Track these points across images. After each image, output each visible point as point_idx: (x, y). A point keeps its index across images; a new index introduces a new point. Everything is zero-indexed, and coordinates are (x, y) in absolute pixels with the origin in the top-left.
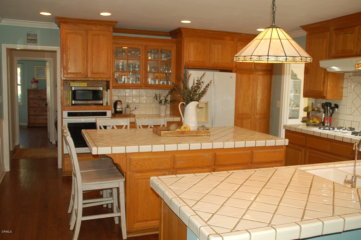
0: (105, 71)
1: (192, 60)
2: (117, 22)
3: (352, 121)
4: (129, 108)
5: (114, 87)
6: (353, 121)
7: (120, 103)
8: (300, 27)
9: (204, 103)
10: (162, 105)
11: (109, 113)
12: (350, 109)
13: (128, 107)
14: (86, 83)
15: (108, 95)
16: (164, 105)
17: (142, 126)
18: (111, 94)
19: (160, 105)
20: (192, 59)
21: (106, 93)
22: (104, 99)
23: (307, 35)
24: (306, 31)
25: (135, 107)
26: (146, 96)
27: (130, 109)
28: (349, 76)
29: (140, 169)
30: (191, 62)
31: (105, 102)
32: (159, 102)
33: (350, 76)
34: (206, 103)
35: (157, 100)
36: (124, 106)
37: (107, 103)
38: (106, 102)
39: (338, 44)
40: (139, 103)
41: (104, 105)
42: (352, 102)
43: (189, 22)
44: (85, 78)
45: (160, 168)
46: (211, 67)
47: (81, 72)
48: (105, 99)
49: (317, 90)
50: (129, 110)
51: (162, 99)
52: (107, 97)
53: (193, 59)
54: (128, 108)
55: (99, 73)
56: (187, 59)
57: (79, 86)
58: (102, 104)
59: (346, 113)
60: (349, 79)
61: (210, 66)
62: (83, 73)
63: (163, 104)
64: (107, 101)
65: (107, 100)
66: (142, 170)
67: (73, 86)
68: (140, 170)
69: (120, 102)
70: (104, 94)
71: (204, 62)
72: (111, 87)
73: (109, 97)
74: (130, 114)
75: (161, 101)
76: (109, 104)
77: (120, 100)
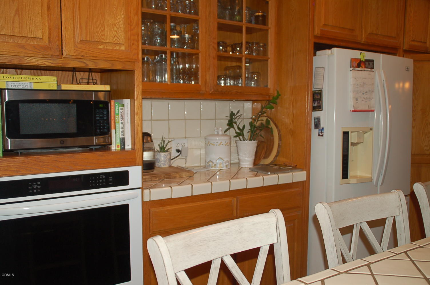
1: (331, 24)
4: (166, 151)
7: (149, 140)
10: (244, 140)
13: (163, 149)
14: (55, 78)
15: (126, 117)
16: (250, 140)
21: (120, 111)
22: (113, 131)
25: (175, 148)
26: (200, 118)
27: (170, 154)
31: (118, 141)
32: (236, 133)
34: (366, 133)
35: (232, 129)
36: (157, 147)
37: (123, 142)
38: (120, 139)
40: (185, 138)
41: (113, 149)
44: (53, 57)
46: (363, 44)
47: (40, 36)
48: (117, 129)
50: (168, 157)
51: (244, 127)
52: (122, 123)
53: (333, 21)
54: (166, 153)
55: (102, 43)
56: (322, 19)
57: (29, 88)
58: (108, 147)
62: (46, 40)
63: (248, 139)
64: (121, 137)
65: (123, 133)
67: (6, 87)
69: (149, 138)
70: (113, 115)
71: (352, 30)
72: (137, 92)
73: (128, 123)
74: (170, 166)
75: (242, 130)
76: (128, 146)
77: (150, 132)
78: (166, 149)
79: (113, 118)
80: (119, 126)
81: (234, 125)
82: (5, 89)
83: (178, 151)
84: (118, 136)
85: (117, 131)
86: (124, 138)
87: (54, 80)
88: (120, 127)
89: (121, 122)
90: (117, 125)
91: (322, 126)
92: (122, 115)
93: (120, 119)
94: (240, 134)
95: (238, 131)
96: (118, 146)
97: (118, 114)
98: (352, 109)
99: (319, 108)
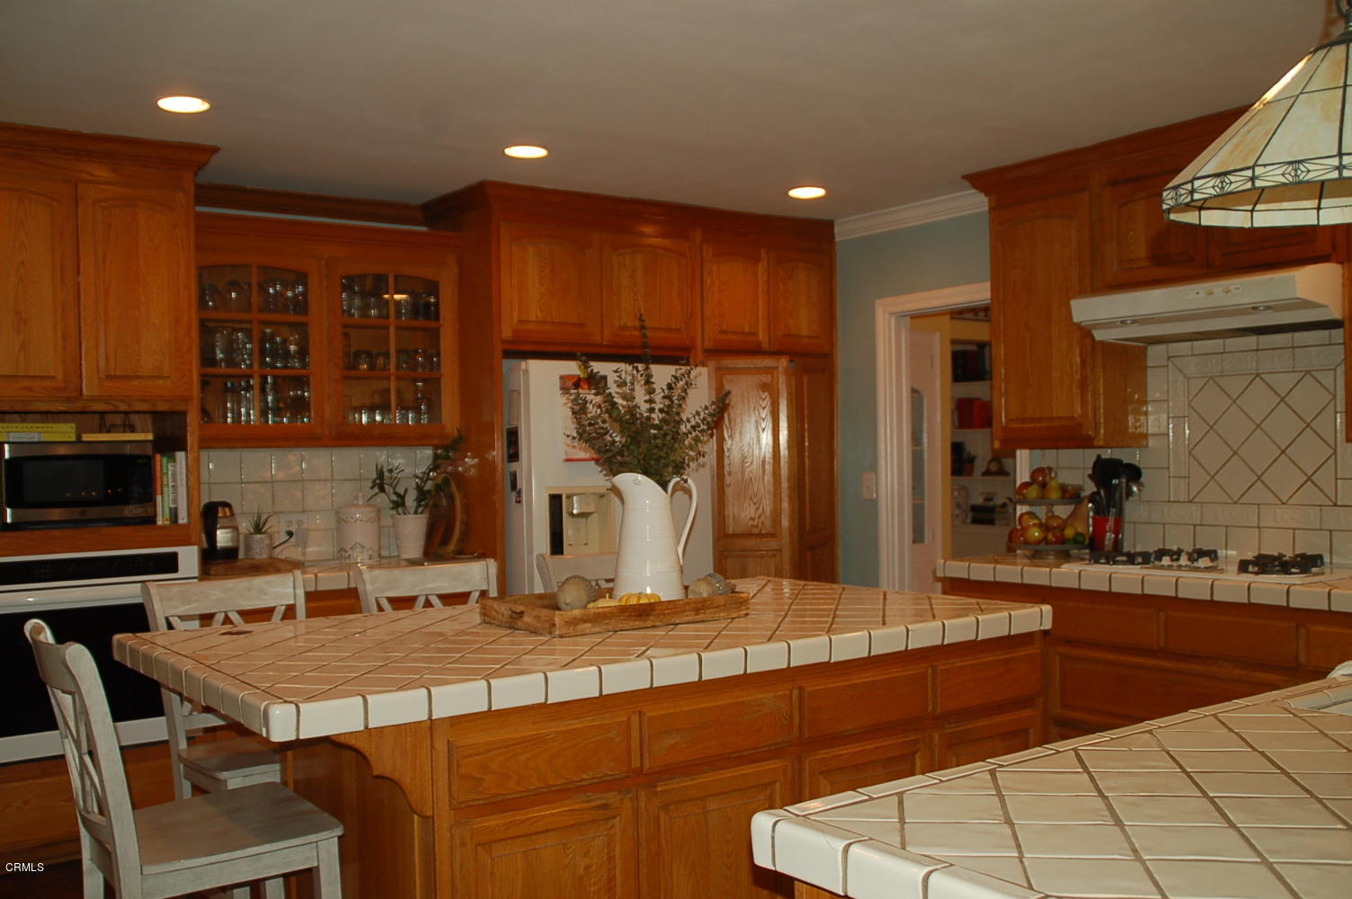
0: (166, 368)
1: (533, 319)
2: (214, 150)
3: (1195, 526)
4: (264, 533)
5: (208, 443)
6: (1201, 525)
7: (228, 514)
8: (965, 177)
9: (594, 494)
10: (405, 514)
11: (189, 558)
12: (1182, 480)
13: (259, 528)
14: (74, 425)
15: (179, 478)
16: (416, 513)
17: (392, 600)
18: (193, 471)
19: (399, 514)
20: (534, 313)
21: (170, 468)
22: (159, 498)
23: (991, 209)
24: (986, 195)
25: (284, 529)
26: (329, 477)
27: (271, 537)
28: (1166, 358)
29: (497, 795)
30: (531, 326)
31: (167, 511)
32: (393, 502)
33: (1169, 358)
34: (602, 496)
35: (383, 495)
36: (245, 525)
37: (174, 514)
38: (170, 508)
39: (1131, 233)
40: (304, 511)
41: (160, 523)
42: (1190, 453)
43: (537, 153)
44: (68, 399)
45: (585, 776)
46: (607, 346)
47: (52, 374)
48: (165, 495)
49: (1055, 415)
50: (267, 542)
51: (406, 491)
52: (173, 486)
53: (539, 313)
54: (263, 536)
55: (138, 377)
56: (516, 313)
57: (36, 440)
58: (151, 520)
59: (1169, 497)
60: (1167, 366)
61: (605, 343)
62: (60, 377)
63: (412, 511)
64: (172, 506)
65: (175, 501)
66: (508, 797)
67: (6, 440)
68: (500, 798)
69: (227, 510)
70: (158, 474)
71: (581, 325)
72: (192, 440)
73: (182, 485)
74: (271, 558)
75: (402, 497)
76: (183, 519)
77: (229, 501)
78: (263, 530)
79: (159, 479)
80: (168, 491)
81: (386, 487)
82: (4, 443)
83: (290, 534)
84: (166, 504)
85: (166, 498)
86: (176, 509)
87: (72, 428)
88: (170, 492)
89: (171, 484)
90: (165, 489)
91: (518, 487)
92: (174, 474)
93: (170, 481)
94: (399, 504)
95: (394, 498)
96: (167, 520)
97: (167, 473)
98: (565, 457)
99: (514, 457)
